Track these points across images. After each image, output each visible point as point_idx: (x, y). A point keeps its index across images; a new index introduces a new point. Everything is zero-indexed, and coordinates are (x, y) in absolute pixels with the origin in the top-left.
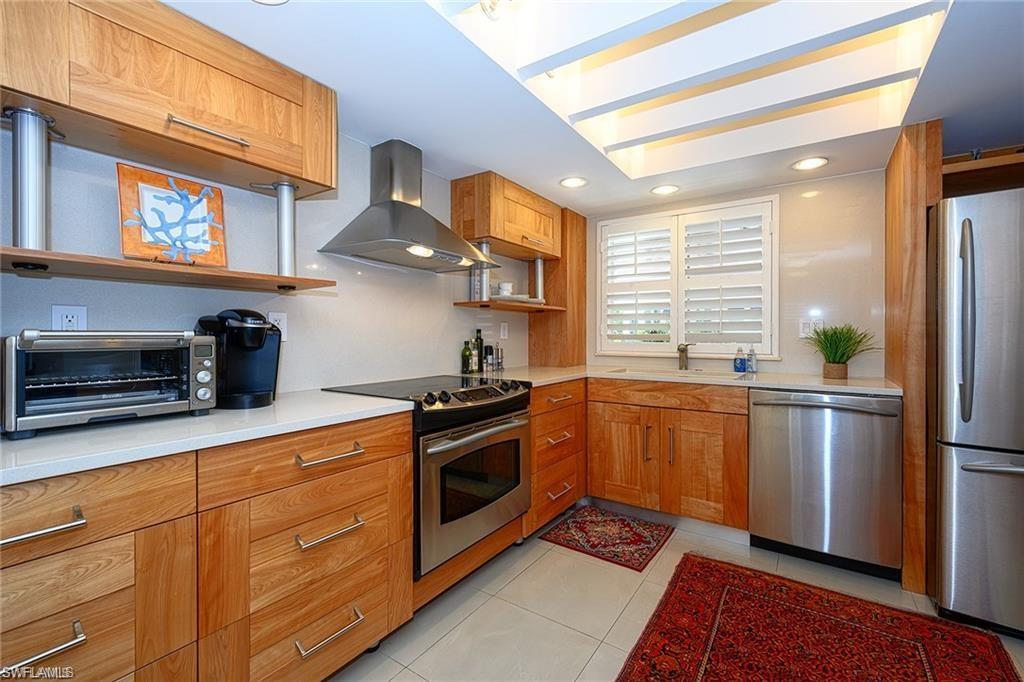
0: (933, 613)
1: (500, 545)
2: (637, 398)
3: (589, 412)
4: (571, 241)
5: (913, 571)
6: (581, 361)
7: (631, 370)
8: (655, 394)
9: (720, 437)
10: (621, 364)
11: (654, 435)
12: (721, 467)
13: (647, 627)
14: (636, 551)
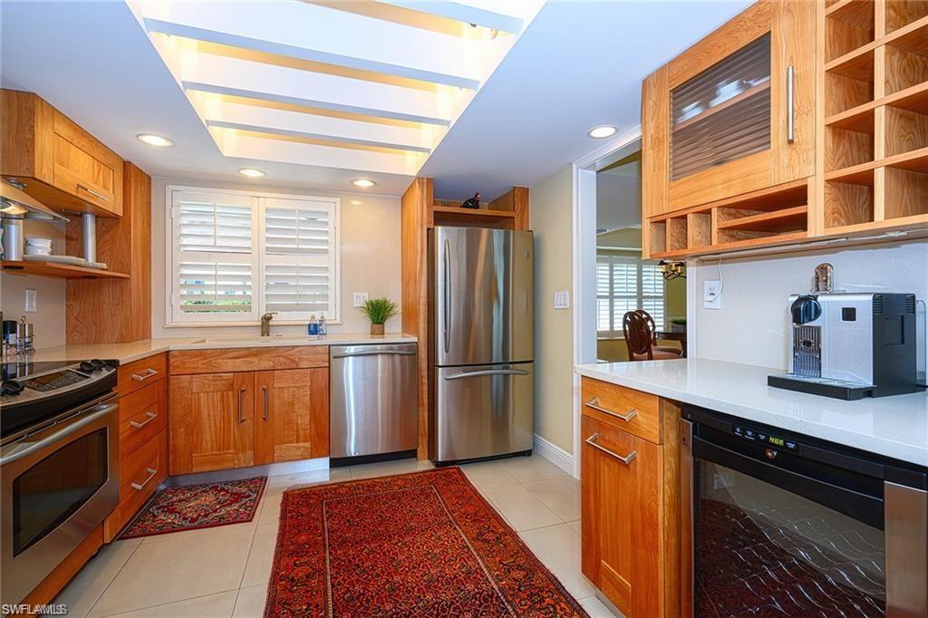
0: (433, 467)
1: (78, 562)
2: (229, 365)
3: (171, 387)
4: (135, 201)
5: (422, 450)
6: (145, 334)
7: (210, 340)
8: (249, 359)
9: (308, 388)
10: (199, 335)
11: (248, 397)
12: (308, 412)
13: (275, 557)
14: (240, 507)
